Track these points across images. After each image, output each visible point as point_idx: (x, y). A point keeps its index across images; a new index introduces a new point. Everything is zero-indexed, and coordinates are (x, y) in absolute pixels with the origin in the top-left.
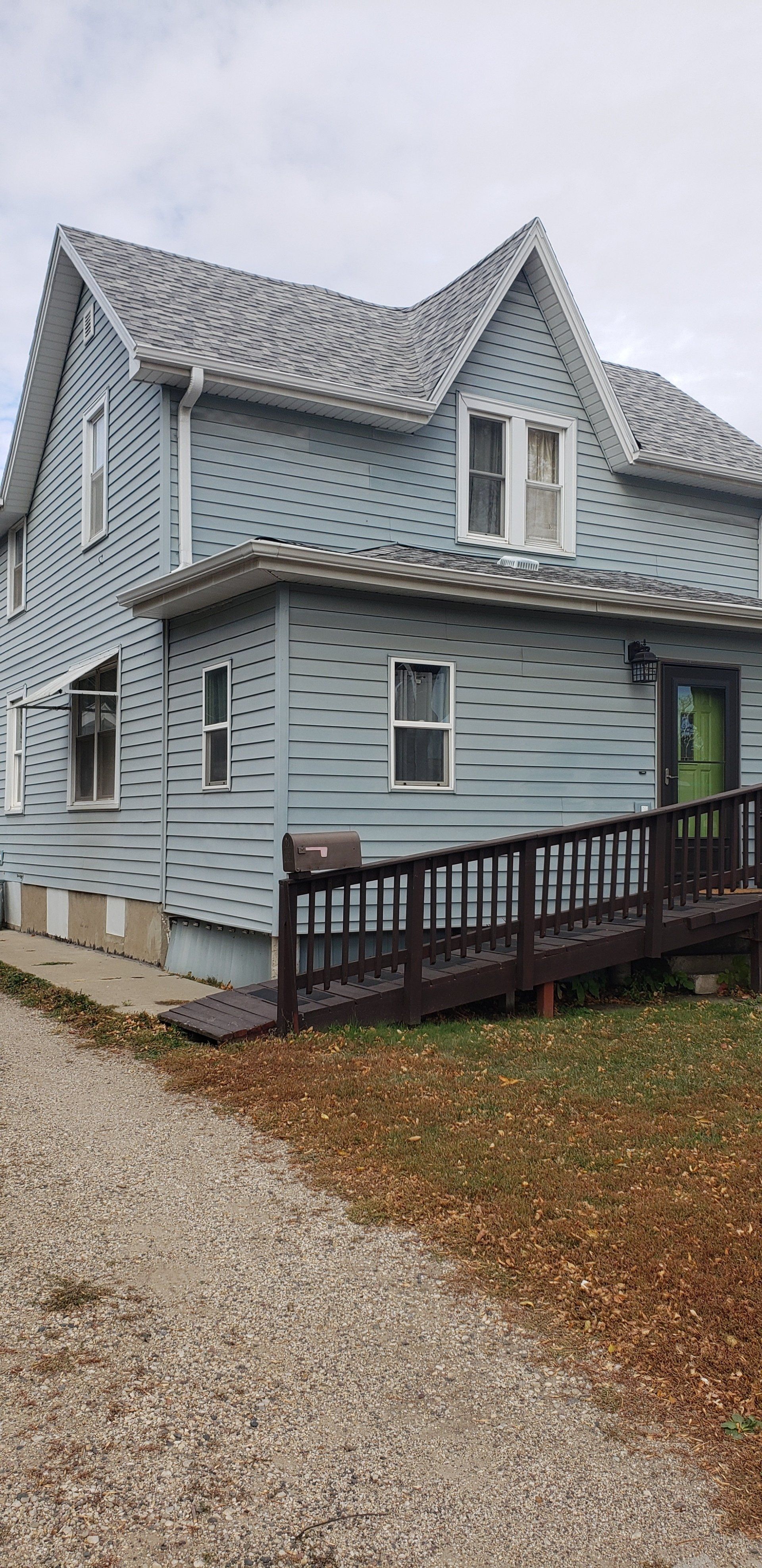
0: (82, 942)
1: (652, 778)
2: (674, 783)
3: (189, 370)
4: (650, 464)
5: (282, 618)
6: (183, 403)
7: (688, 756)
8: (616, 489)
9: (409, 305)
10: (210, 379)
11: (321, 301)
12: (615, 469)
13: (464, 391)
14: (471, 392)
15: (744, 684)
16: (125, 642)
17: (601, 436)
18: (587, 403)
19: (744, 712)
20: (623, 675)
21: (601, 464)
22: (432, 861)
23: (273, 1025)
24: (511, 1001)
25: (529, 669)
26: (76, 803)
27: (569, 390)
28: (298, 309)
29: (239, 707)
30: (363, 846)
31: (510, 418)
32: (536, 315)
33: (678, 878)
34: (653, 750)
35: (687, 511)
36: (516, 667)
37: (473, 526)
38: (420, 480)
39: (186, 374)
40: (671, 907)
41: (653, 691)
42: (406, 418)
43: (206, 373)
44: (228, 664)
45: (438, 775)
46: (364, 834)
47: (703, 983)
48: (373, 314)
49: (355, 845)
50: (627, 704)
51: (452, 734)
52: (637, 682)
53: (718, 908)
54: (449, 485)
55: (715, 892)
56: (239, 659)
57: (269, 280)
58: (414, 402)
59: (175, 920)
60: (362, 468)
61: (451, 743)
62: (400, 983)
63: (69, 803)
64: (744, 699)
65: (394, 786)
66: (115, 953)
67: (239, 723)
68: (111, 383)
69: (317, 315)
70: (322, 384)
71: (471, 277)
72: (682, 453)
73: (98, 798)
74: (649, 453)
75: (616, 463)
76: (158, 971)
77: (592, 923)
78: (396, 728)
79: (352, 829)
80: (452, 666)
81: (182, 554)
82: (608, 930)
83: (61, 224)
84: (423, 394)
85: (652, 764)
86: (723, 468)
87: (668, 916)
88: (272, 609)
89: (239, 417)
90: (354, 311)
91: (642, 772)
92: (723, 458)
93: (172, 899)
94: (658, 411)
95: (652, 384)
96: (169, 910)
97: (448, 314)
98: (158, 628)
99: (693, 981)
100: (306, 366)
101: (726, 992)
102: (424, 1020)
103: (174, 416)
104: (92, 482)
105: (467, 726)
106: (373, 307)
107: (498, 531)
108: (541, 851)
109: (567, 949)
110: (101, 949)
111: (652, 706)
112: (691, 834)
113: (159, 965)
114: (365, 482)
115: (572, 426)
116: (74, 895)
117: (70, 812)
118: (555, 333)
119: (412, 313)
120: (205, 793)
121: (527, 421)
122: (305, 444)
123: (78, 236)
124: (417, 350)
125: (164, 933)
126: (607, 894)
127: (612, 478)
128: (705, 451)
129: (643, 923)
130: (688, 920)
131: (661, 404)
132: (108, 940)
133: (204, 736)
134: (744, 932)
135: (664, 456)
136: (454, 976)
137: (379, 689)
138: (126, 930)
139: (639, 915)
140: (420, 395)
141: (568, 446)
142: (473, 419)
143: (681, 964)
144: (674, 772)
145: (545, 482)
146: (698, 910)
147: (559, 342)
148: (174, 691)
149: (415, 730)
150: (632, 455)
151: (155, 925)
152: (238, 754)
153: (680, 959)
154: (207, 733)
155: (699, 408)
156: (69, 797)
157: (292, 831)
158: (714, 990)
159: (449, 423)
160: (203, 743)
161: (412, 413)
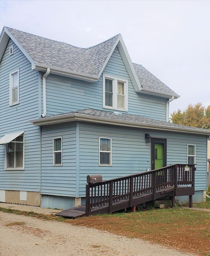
0: (11, 203)
1: (150, 163)
2: (154, 163)
3: (47, 69)
4: (144, 91)
5: (78, 129)
6: (44, 75)
7: (156, 158)
8: (136, 96)
9: (86, 47)
10: (51, 70)
11: (66, 47)
12: (136, 91)
13: (104, 73)
14: (106, 73)
15: (168, 142)
16: (26, 130)
17: (133, 84)
18: (130, 76)
19: (168, 148)
20: (144, 141)
21: (133, 90)
22: (114, 181)
23: (85, 214)
24: (126, 210)
25: (126, 139)
26: (8, 168)
27: (126, 73)
28: (62, 49)
29: (64, 147)
30: (102, 178)
31: (114, 79)
32: (119, 55)
33: (159, 184)
34: (150, 157)
35: (151, 101)
36: (123, 139)
37: (106, 105)
38: (95, 94)
39: (46, 69)
40: (157, 190)
41: (150, 144)
42: (93, 80)
43: (50, 69)
44: (61, 138)
45: (108, 162)
46: (102, 175)
47: (162, 206)
48: (78, 50)
49: (101, 178)
50: (145, 147)
51: (111, 154)
52: (147, 142)
53: (166, 190)
54: (101, 95)
55: (165, 187)
56: (64, 137)
57: (53, 41)
58: (94, 76)
59: (43, 196)
60: (82, 91)
61: (111, 155)
62: (108, 206)
63: (5, 168)
64: (168, 145)
65: (100, 165)
66: (23, 204)
67: (64, 151)
68: (20, 67)
69: (67, 51)
70: (75, 72)
71: (103, 45)
72: (150, 88)
73: (16, 167)
74: (144, 88)
75: (137, 90)
76: (39, 207)
77: (140, 194)
78: (100, 152)
79: (100, 174)
80: (111, 139)
81: (44, 111)
82: (145, 195)
83: (6, 26)
84: (96, 74)
85: (150, 160)
86: (159, 92)
87: (157, 192)
88: (75, 126)
89: (56, 79)
90: (74, 49)
91: (148, 162)
92: (159, 89)
93: (42, 191)
94: (143, 76)
95: (140, 68)
96: (42, 193)
97: (98, 53)
98: (38, 127)
99: (160, 205)
100: (70, 67)
101: (166, 207)
102: (113, 213)
103: (42, 78)
104: (13, 90)
105: (114, 152)
106: (77, 48)
107: (111, 105)
108: (134, 178)
109: (138, 198)
110: (18, 204)
111: (150, 147)
112: (159, 175)
113: (39, 206)
114: (83, 94)
115: (127, 81)
116: (7, 191)
117: (6, 171)
118: (123, 60)
119: (87, 50)
120: (54, 166)
121: (118, 80)
122: (70, 85)
123: (11, 30)
124: (91, 61)
125: (40, 199)
126: (146, 187)
127: (135, 93)
128: (155, 87)
129: (152, 193)
130: (160, 192)
131: (143, 74)
132: (21, 201)
133: (54, 154)
134: (170, 195)
135: (147, 89)
136: (118, 204)
137: (97, 144)
138: (27, 199)
139: (152, 191)
140: (95, 74)
141: (126, 86)
142: (106, 79)
143: (157, 202)
144: (154, 161)
145: (121, 94)
146: (162, 190)
147: (124, 62)
148: (43, 143)
149: (103, 153)
150: (140, 89)
151: (38, 197)
152: (64, 158)
153: (156, 201)
154: (54, 153)
155: (152, 75)
156: (5, 167)
157: (89, 175)
158: (164, 207)
159: (101, 80)
160: (53, 155)
161: (94, 79)
